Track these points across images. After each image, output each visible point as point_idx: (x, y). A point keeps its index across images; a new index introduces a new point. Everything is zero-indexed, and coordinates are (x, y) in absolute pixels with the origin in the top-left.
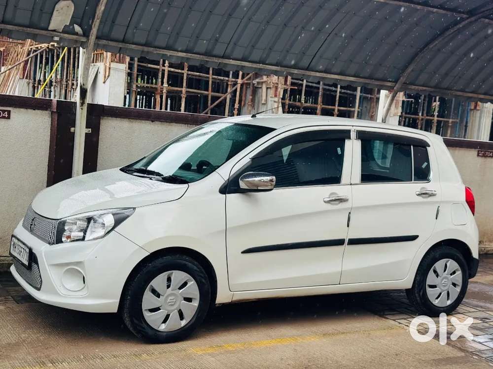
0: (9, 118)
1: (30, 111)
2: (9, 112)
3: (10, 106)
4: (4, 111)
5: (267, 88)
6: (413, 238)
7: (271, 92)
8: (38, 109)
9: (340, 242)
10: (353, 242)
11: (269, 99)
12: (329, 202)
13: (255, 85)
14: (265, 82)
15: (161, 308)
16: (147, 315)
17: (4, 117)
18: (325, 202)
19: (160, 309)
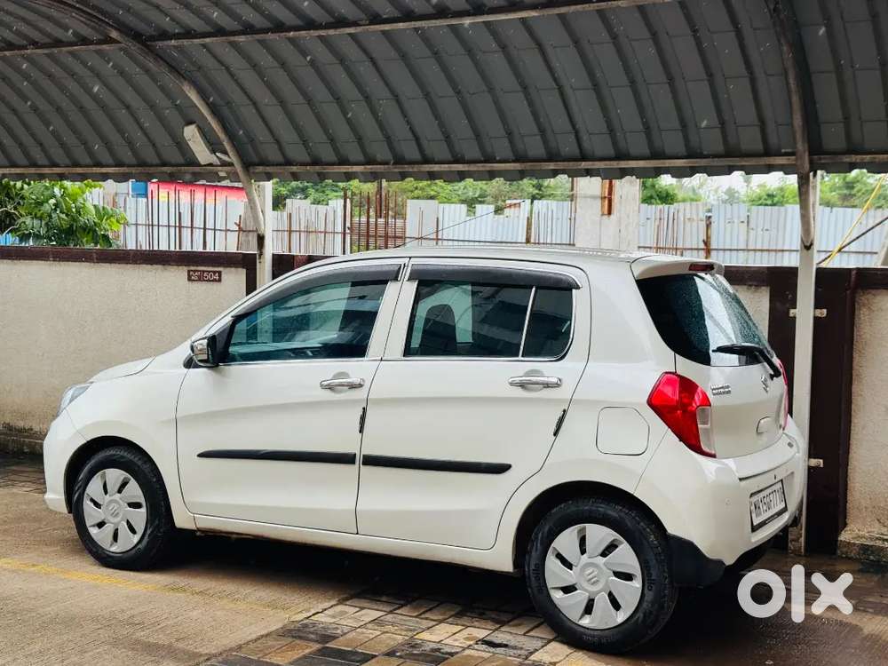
6: (501, 469)
9: (347, 459)
10: (371, 461)
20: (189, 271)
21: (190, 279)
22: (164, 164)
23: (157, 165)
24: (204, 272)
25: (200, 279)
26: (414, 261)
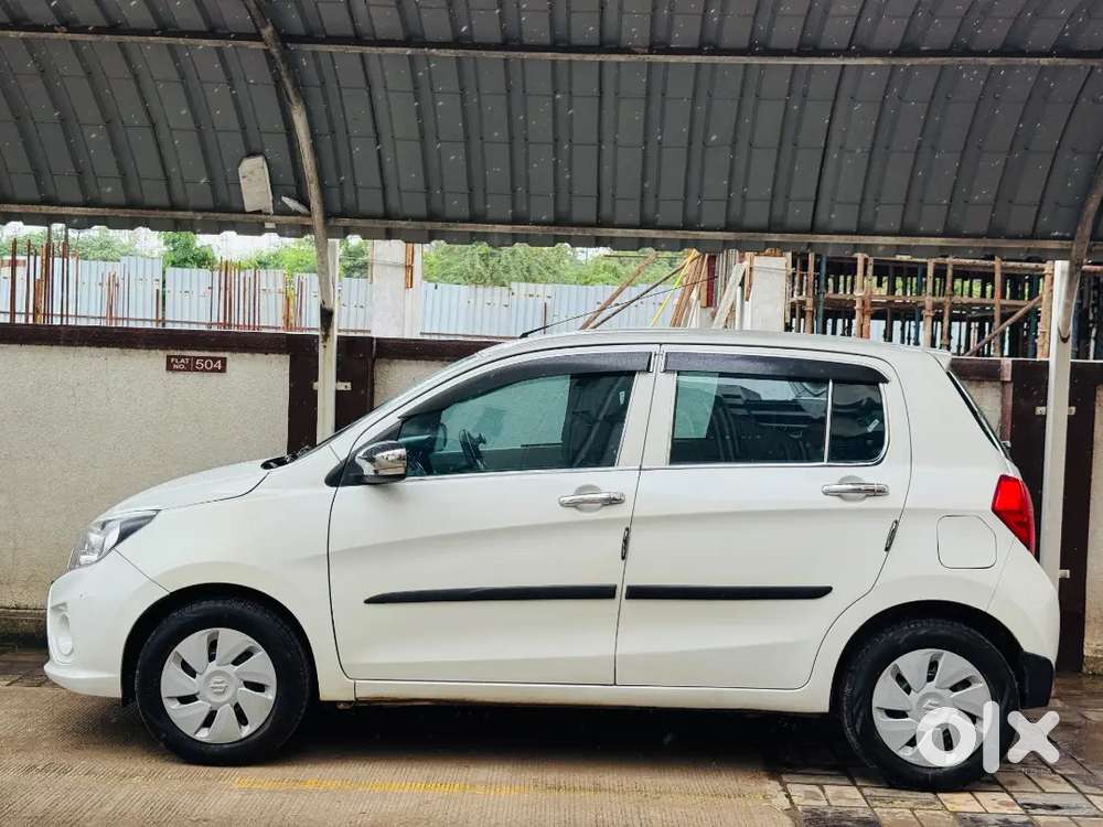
0: (223, 370)
1: (258, 356)
2: (224, 361)
3: (224, 351)
4: (215, 360)
8: (274, 353)
12: (575, 505)
15: (198, 696)
16: (173, 708)
17: (215, 370)
18: (562, 505)
19: (197, 700)
20: (169, 357)
21: (170, 367)
22: (174, 207)
23: (162, 208)
24: (196, 358)
25: (191, 367)
26: (666, 348)
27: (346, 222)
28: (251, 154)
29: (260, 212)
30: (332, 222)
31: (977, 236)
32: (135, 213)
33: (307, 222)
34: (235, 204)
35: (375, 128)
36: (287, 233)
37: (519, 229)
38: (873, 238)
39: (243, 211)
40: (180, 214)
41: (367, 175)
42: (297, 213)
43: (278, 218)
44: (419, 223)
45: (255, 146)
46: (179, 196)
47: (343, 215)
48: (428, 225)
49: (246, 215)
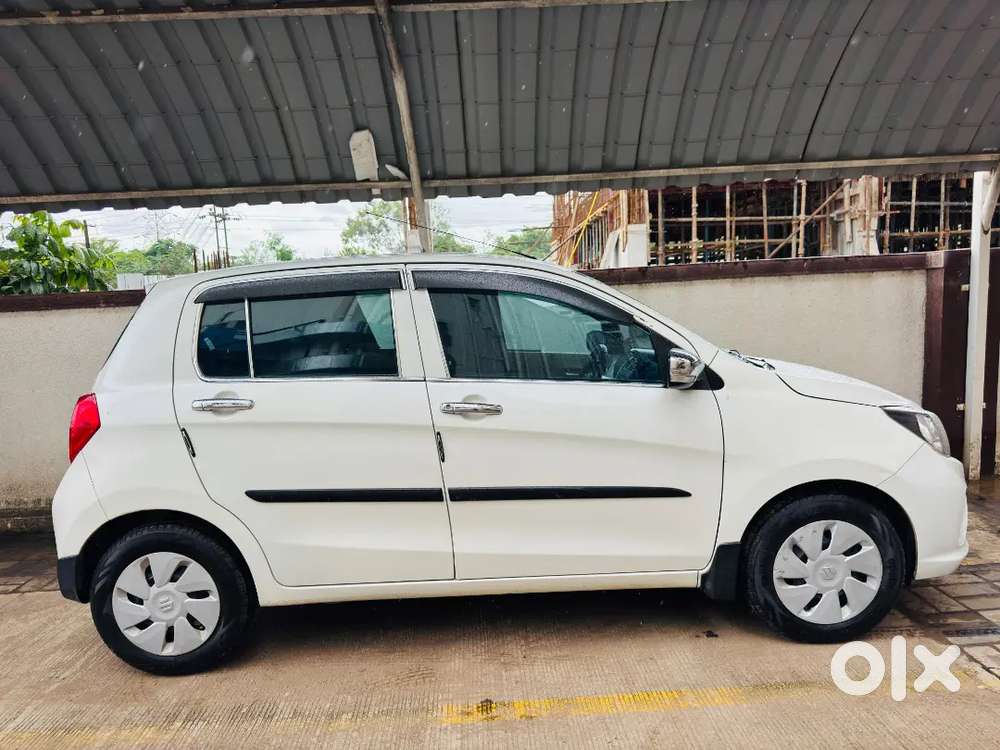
5: (852, 220)
7: (858, 224)
11: (856, 234)
13: (835, 219)
14: (847, 212)
27: (436, 183)
28: (358, 129)
29: (368, 180)
30: (426, 184)
31: (930, 155)
32: (269, 189)
33: (407, 185)
34: (348, 175)
35: (462, 96)
36: (391, 197)
37: (574, 177)
38: (849, 162)
39: (355, 181)
40: (303, 187)
41: (453, 140)
42: (398, 179)
43: (383, 184)
44: (494, 180)
45: (361, 119)
46: (302, 173)
47: (434, 177)
48: (502, 181)
49: (356, 184)
